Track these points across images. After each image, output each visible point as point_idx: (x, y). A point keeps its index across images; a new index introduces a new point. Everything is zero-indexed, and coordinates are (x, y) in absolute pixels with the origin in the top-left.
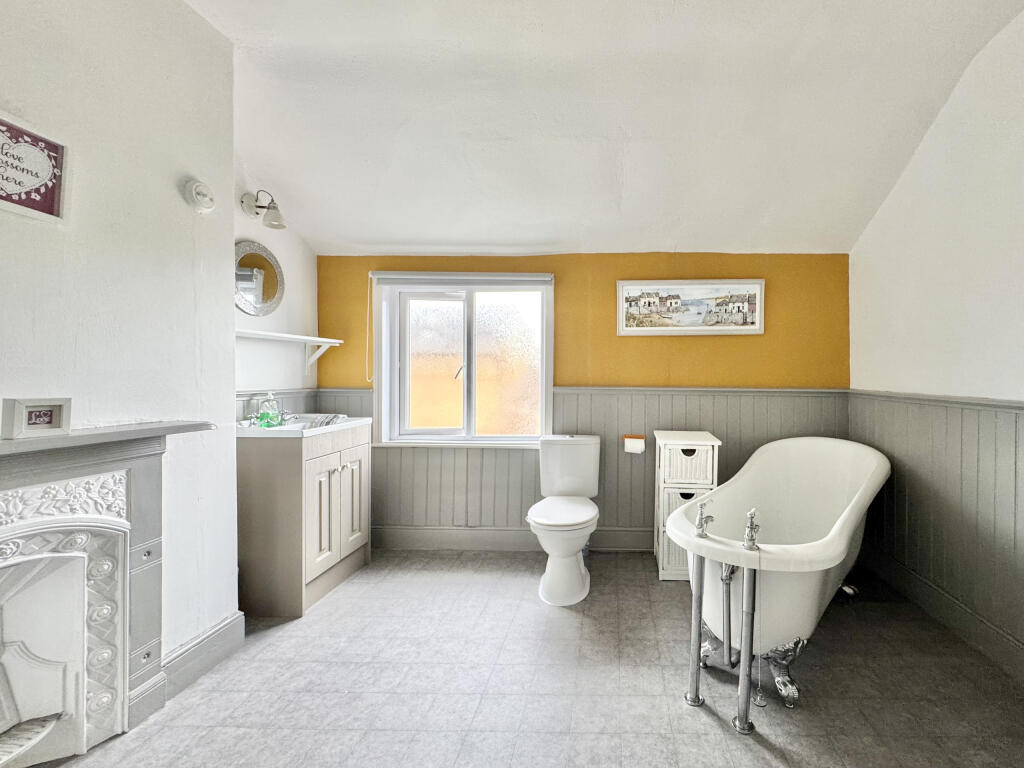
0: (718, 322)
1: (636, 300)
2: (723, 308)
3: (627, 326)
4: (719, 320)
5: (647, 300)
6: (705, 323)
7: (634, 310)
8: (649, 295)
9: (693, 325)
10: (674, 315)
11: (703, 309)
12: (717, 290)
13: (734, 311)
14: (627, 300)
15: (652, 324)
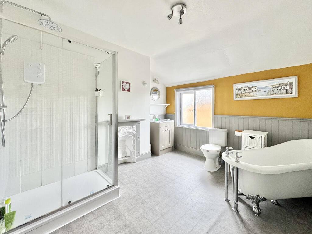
0: (274, 94)
1: (240, 89)
2: (276, 89)
3: (237, 97)
4: (275, 93)
5: (244, 89)
6: (267, 94)
7: (239, 92)
8: (244, 87)
9: (262, 95)
10: (255, 93)
11: (267, 90)
12: (273, 83)
13: (281, 89)
14: (237, 89)
15: (246, 96)
